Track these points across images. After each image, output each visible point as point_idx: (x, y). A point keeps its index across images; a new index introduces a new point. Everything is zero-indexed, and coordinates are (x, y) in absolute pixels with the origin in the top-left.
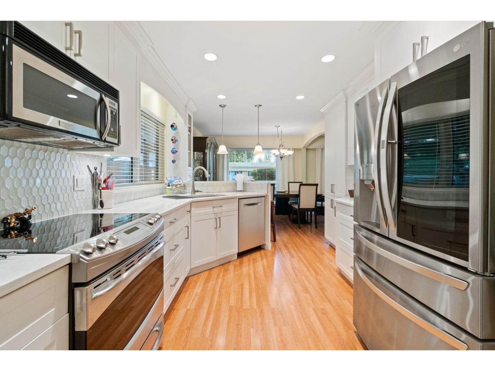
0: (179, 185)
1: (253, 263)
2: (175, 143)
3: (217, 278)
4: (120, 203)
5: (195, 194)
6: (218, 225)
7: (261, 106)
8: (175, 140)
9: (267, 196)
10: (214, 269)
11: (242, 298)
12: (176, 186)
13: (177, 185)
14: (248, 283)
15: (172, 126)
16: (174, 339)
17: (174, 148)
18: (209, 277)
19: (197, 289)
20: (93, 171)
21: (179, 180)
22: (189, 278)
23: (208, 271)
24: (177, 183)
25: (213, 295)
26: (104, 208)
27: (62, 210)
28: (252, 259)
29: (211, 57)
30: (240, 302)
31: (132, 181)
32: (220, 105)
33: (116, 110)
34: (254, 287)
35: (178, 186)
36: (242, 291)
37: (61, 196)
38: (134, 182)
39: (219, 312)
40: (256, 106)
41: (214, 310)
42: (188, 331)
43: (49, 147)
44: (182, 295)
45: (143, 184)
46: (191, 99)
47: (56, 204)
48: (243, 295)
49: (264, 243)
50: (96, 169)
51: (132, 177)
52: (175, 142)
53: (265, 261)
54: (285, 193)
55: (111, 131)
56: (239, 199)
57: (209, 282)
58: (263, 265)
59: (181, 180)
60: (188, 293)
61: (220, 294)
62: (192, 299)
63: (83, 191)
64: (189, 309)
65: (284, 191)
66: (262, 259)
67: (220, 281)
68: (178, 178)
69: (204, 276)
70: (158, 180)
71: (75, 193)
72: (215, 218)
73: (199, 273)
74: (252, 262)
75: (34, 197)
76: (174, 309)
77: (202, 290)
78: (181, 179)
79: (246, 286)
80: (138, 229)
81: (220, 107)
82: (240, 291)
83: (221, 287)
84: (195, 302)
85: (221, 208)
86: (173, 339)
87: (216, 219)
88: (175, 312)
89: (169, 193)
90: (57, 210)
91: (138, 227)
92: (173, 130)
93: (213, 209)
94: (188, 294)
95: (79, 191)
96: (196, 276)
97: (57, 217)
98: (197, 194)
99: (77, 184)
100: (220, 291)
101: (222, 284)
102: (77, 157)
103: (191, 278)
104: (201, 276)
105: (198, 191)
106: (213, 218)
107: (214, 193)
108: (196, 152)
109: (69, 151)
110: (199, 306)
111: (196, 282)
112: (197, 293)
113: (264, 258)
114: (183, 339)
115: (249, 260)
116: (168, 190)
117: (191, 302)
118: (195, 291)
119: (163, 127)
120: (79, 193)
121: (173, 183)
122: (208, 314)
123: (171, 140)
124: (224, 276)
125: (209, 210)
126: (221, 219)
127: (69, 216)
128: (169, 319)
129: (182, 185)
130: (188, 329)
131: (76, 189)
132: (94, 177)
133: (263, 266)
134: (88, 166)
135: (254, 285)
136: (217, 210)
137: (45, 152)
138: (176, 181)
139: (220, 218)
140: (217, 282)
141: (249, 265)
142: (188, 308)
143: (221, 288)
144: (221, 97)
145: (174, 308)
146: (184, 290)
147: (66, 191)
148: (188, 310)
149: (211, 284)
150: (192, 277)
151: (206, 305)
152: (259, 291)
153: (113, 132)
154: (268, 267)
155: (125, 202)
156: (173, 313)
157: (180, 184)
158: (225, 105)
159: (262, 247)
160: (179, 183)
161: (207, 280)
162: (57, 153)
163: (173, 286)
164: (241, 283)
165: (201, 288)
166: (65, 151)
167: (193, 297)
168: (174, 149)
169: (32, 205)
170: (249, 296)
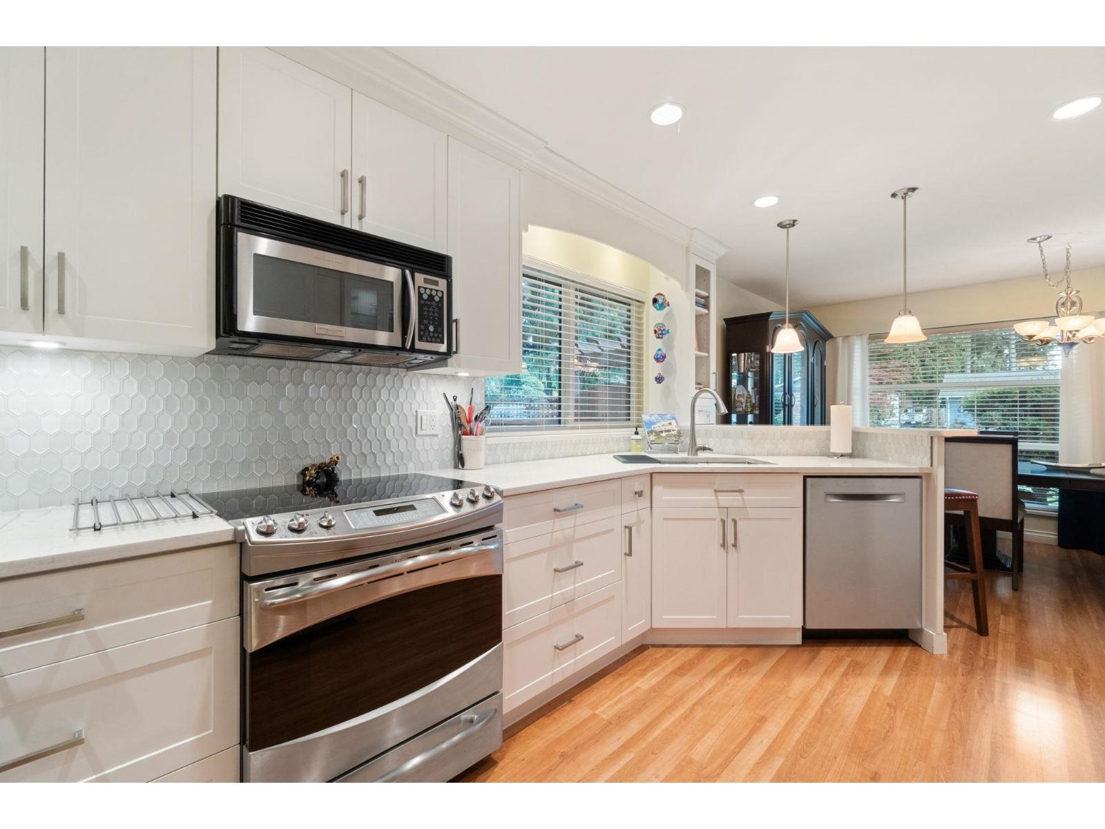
0: (666, 431)
1: (845, 674)
2: (662, 338)
3: (708, 675)
4: (517, 461)
5: (696, 454)
6: (731, 540)
7: (913, 189)
8: (660, 332)
9: (929, 475)
10: (720, 649)
11: (734, 754)
12: (658, 434)
13: (662, 432)
14: (783, 723)
15: (655, 301)
16: (525, 761)
17: (660, 350)
18: (693, 663)
19: (644, 681)
20: (451, 400)
21: (670, 422)
22: (649, 648)
23: (701, 649)
24: (662, 428)
25: (669, 709)
26: (465, 468)
27: (396, 464)
28: (849, 660)
29: (667, 115)
30: (719, 761)
31: (560, 422)
32: (778, 223)
33: (442, 292)
34: (793, 743)
35: (664, 434)
36: (749, 738)
37: (394, 443)
38: (565, 424)
39: (652, 757)
40: (894, 195)
41: (644, 744)
42: (560, 761)
43: (373, 368)
44: (607, 680)
45: (577, 428)
46: (695, 228)
47: (384, 454)
48: (741, 749)
49: (919, 626)
50: (455, 400)
51: (560, 415)
52: (660, 336)
53: (891, 683)
54: (1089, 474)
55: (430, 332)
56: (805, 478)
57: (681, 675)
58: (873, 692)
59: (673, 422)
60: (622, 679)
61: (685, 717)
62: (619, 696)
63: (436, 436)
64: (596, 714)
65: (1086, 465)
66: (886, 671)
67: (710, 684)
68: (669, 416)
69: (683, 656)
70: (629, 420)
71: (419, 440)
72: (721, 519)
73: (677, 646)
74: (841, 669)
75: (349, 441)
76: (572, 701)
77: (654, 689)
78: (674, 418)
79: (772, 729)
80: (414, 509)
81: (779, 228)
82: (745, 733)
83: (702, 699)
84: (620, 706)
85: (742, 496)
86: (523, 760)
87: (723, 521)
88: (568, 707)
89: (637, 450)
90: (387, 465)
91: (416, 506)
92: (657, 310)
93: (717, 496)
94: (619, 682)
95: (426, 436)
96: (664, 650)
97: (387, 474)
98: (701, 455)
99: (421, 424)
100: (692, 709)
101: (710, 692)
102: (423, 380)
103: (651, 650)
104: (676, 653)
105: (704, 449)
106: (715, 519)
107: (754, 455)
108: (744, 353)
109: (407, 371)
110: (621, 719)
111: (655, 663)
112: (638, 688)
113: (898, 673)
114: (539, 772)
115: (839, 661)
116: (634, 442)
117: (611, 702)
118: (637, 684)
119: (639, 307)
120: (427, 439)
121: (652, 427)
122: (625, 747)
123: (653, 332)
124: (730, 675)
125: (702, 497)
126: (739, 523)
127: (407, 475)
128: (548, 717)
129: (673, 433)
130: (564, 756)
131: (420, 432)
132: (455, 411)
133: (874, 695)
134: (445, 395)
135: (797, 735)
136: (725, 499)
137: (368, 374)
138: (663, 423)
139: (735, 521)
140: (700, 684)
141: (827, 673)
142: (597, 712)
143: (699, 702)
144: (766, 202)
145: (573, 699)
146: (617, 671)
147: (402, 434)
148: (594, 716)
149: (681, 683)
150: (655, 649)
151: (635, 726)
152: (803, 761)
153: (433, 332)
154: (889, 705)
155: (528, 460)
156: (563, 709)
157: (669, 431)
158: (795, 221)
159: (911, 636)
160: (668, 428)
161: (681, 671)
162: (386, 375)
163: (560, 649)
164: (762, 713)
165: (654, 681)
166: (402, 371)
167: (624, 693)
168: (660, 353)
169: (335, 452)
170: (760, 759)
